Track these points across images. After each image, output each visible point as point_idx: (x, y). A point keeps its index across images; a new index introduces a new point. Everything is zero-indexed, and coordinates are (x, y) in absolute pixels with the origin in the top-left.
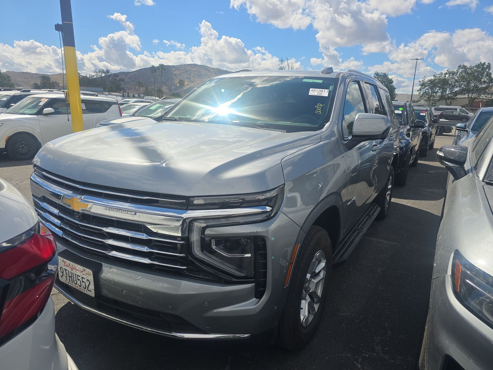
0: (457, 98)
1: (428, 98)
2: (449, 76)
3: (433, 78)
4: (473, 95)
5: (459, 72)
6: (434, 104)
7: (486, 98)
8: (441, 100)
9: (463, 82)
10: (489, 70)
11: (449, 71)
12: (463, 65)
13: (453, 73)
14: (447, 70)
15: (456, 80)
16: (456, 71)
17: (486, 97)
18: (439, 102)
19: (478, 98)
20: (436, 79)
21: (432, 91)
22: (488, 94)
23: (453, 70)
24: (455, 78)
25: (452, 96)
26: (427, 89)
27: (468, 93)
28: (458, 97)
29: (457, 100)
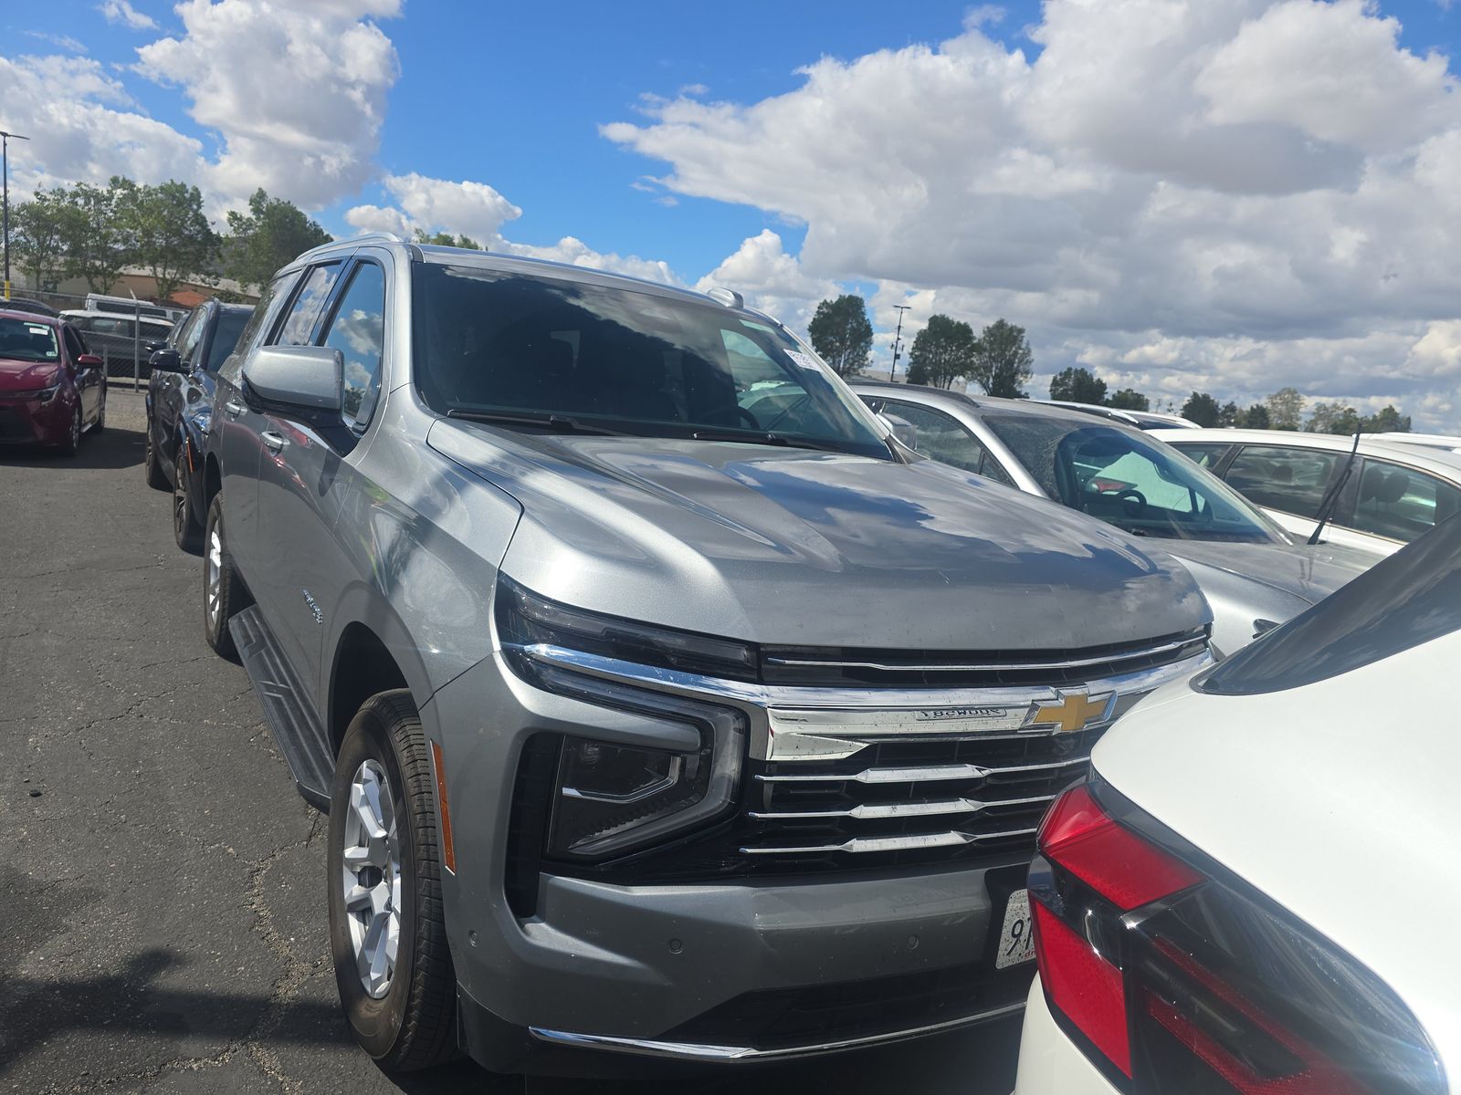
0: (121, 274)
1: (29, 262)
2: (86, 204)
3: (35, 200)
4: (168, 270)
5: (116, 197)
6: (50, 286)
7: (203, 284)
8: (75, 276)
9: (131, 228)
10: (199, 207)
11: (83, 187)
12: (124, 179)
13: (99, 198)
14: (78, 185)
15: (109, 220)
16: (105, 193)
17: (203, 281)
18: (70, 280)
19: (182, 283)
20: (47, 208)
21: (38, 240)
22: (208, 274)
23: (97, 187)
24: (105, 214)
25: (108, 267)
26: (21, 234)
27: (153, 263)
28: (125, 272)
29: (122, 278)
